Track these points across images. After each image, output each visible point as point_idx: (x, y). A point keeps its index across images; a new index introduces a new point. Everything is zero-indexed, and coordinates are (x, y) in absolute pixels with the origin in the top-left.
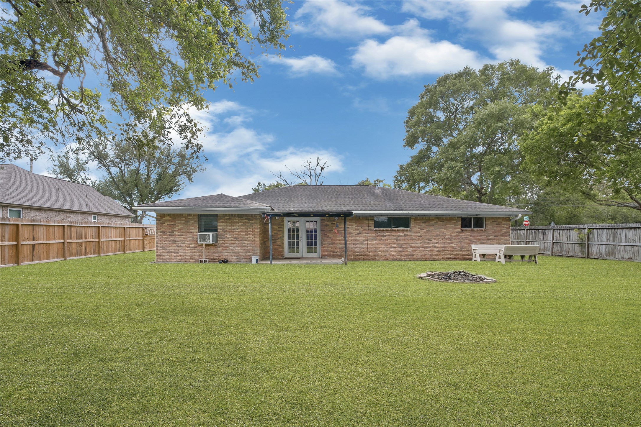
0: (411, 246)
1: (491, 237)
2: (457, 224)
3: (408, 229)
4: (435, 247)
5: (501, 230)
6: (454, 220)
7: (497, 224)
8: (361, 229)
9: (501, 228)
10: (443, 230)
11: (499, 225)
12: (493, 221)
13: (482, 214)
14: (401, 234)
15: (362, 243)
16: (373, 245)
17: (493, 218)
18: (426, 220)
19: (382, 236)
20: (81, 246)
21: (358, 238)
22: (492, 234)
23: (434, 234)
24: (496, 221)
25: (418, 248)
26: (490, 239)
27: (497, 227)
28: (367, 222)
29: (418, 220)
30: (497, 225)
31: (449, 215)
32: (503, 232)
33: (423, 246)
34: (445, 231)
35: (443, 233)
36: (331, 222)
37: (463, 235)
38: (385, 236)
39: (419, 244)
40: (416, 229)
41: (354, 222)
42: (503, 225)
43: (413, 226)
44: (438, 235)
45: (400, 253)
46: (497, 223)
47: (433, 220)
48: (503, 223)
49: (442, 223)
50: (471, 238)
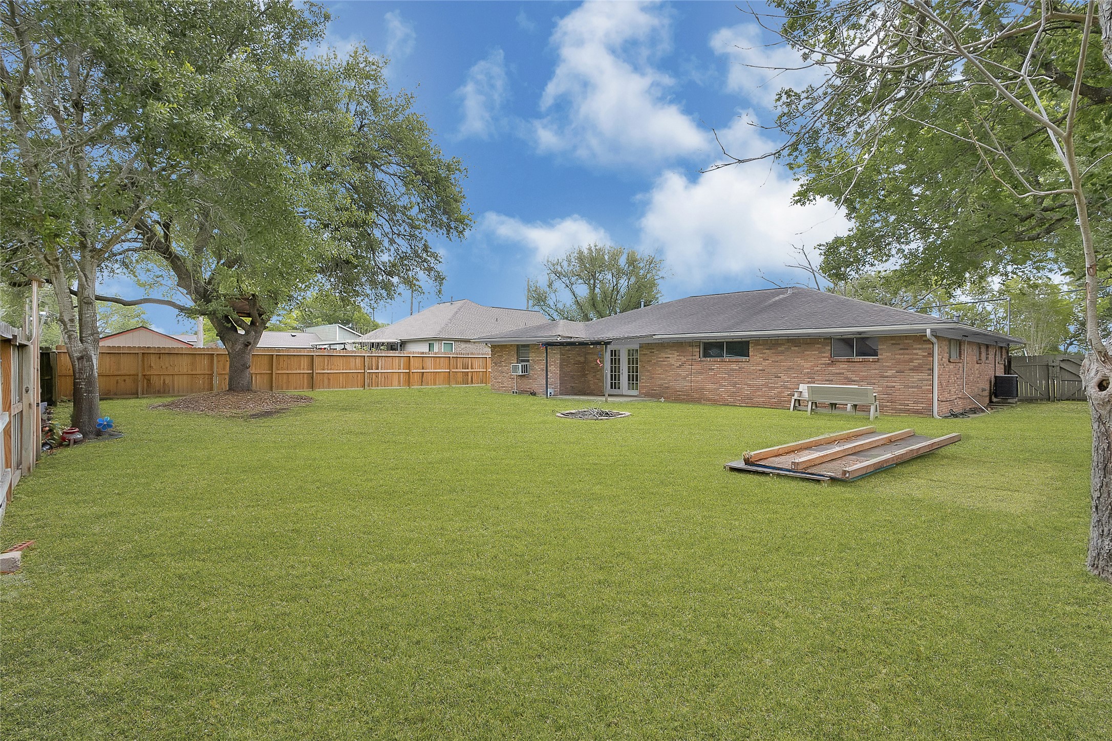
0: (749, 385)
1: (889, 373)
2: (823, 350)
3: (744, 359)
4: (786, 387)
5: (911, 360)
6: (818, 344)
7: (901, 349)
8: (684, 359)
9: (911, 356)
10: (799, 361)
11: (906, 351)
12: (892, 344)
13: (869, 331)
14: (734, 366)
15: (685, 378)
16: (697, 382)
17: (893, 338)
18: (773, 344)
19: (709, 369)
20: (468, 375)
21: (679, 371)
22: (889, 367)
23: (784, 366)
24: (899, 344)
25: (759, 389)
26: (887, 377)
27: (900, 354)
28: (690, 349)
29: (760, 345)
30: (902, 351)
31: (809, 335)
32: (916, 363)
33: (766, 385)
34: (802, 363)
35: (798, 366)
36: (650, 351)
37: (833, 369)
38: (713, 369)
39: (760, 382)
40: (756, 359)
41: (675, 350)
42: (915, 351)
43: (752, 354)
44: (790, 368)
45: (732, 395)
46: (901, 347)
47: (783, 344)
48: (914, 347)
49: (797, 348)
50: (849, 375)
